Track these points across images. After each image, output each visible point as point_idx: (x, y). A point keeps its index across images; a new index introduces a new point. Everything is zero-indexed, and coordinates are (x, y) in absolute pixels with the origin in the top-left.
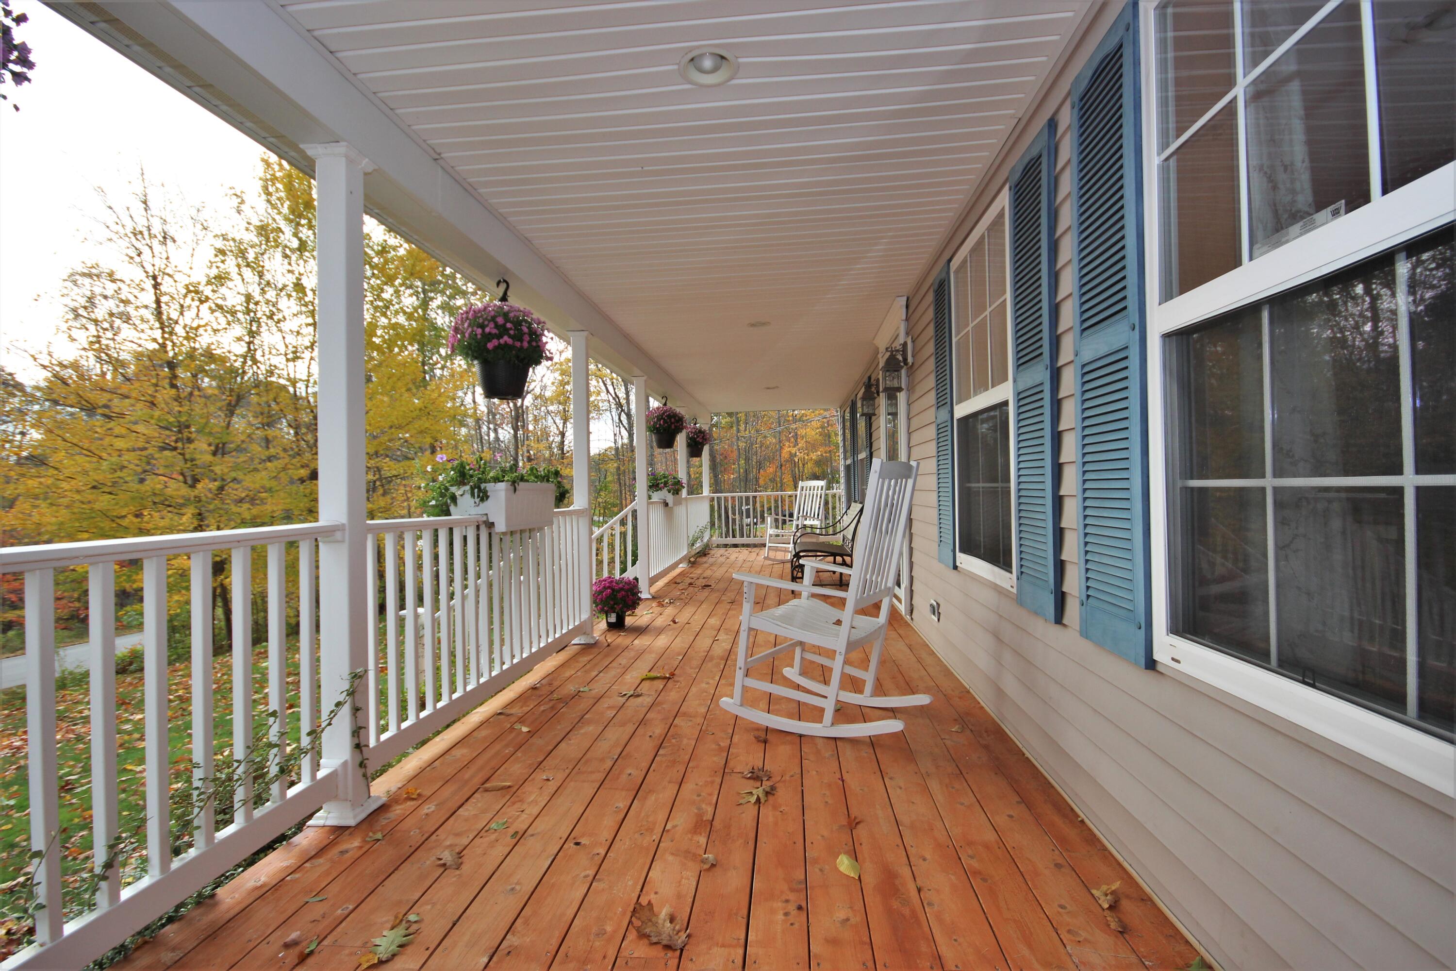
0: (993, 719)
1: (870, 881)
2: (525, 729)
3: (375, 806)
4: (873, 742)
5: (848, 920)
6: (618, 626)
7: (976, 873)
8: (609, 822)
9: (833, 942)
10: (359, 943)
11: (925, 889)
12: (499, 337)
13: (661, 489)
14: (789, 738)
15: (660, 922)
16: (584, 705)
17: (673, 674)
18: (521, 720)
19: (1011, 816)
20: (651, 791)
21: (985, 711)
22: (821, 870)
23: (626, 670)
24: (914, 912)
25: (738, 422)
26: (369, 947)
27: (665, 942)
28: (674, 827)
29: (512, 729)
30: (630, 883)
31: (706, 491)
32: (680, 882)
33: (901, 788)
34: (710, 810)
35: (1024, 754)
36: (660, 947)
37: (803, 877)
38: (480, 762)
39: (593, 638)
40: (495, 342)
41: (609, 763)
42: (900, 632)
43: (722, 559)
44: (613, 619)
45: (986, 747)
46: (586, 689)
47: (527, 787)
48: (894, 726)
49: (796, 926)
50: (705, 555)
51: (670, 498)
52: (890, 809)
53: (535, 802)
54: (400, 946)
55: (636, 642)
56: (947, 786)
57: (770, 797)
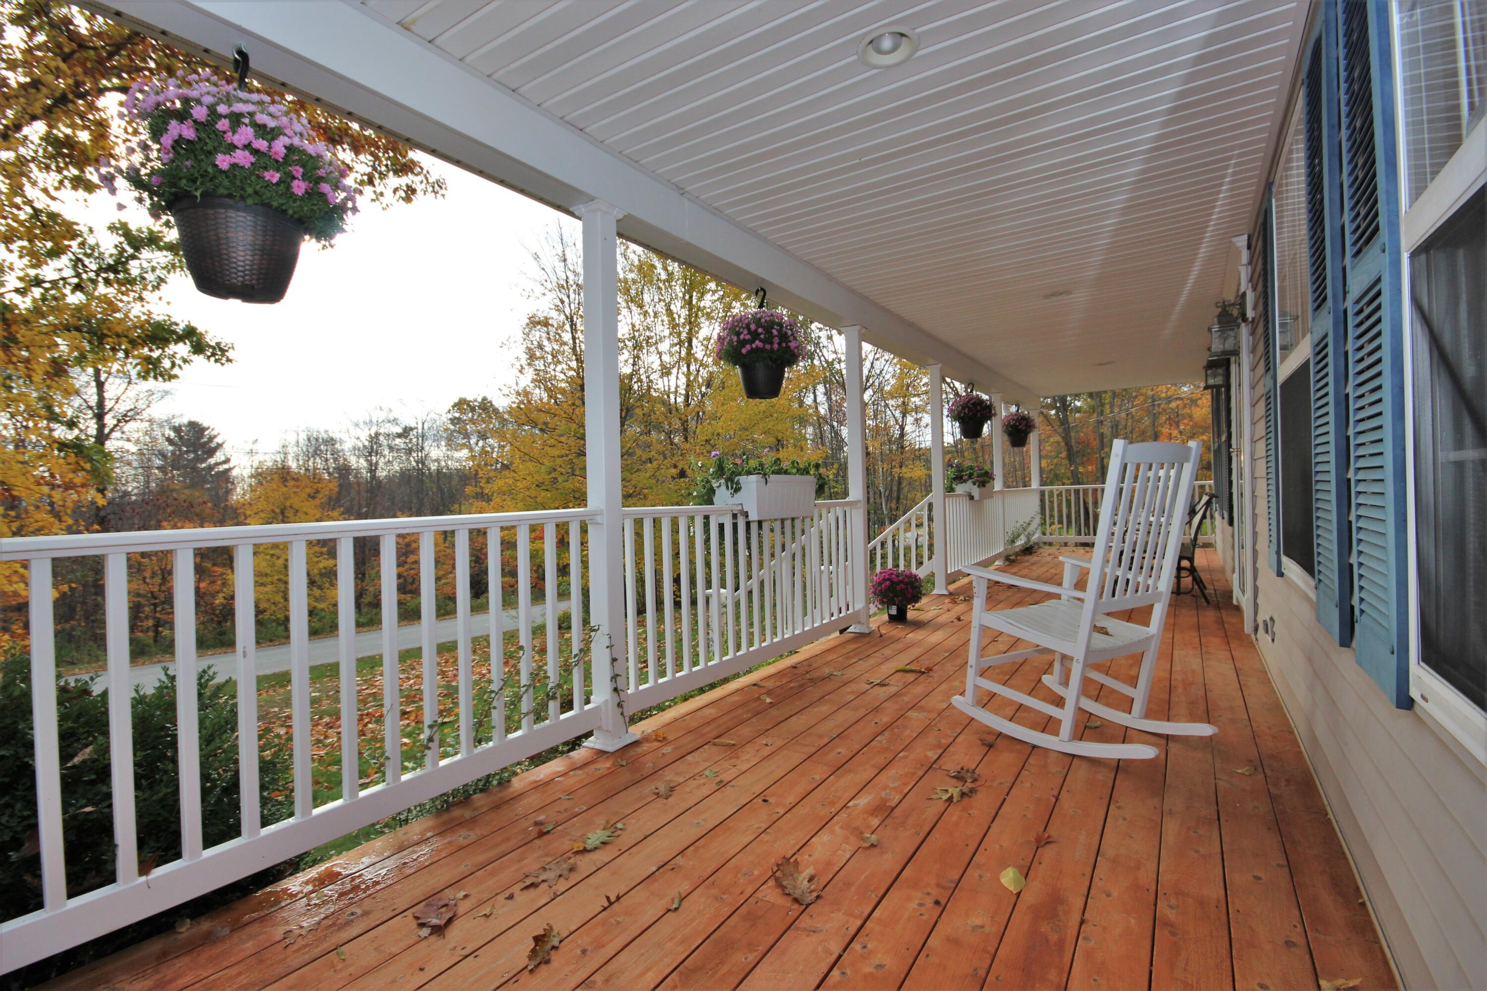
0: (1308, 768)
1: (1028, 898)
2: (768, 700)
3: (629, 741)
4: (1119, 767)
5: (982, 927)
6: (899, 618)
7: (1167, 924)
8: (801, 788)
9: (954, 941)
10: (578, 834)
11: (1090, 924)
12: (752, 341)
13: (965, 481)
14: (1018, 747)
15: (801, 878)
16: (829, 687)
17: (929, 670)
18: (769, 693)
19: (1258, 878)
20: (850, 771)
21: (1303, 757)
22: (980, 876)
23: (887, 659)
24: (1061, 943)
25: (1102, 405)
26: (584, 838)
27: (796, 896)
28: (855, 806)
29: (759, 698)
30: (793, 842)
31: (1035, 484)
32: (835, 852)
33: (1125, 819)
34: (898, 798)
35: (1327, 814)
36: (790, 898)
37: (957, 878)
38: (721, 721)
39: (868, 627)
40: (748, 347)
41: (826, 740)
42: (1236, 654)
43: (1049, 559)
44: (894, 611)
45: (1272, 798)
46: (839, 673)
47: (748, 748)
48: (1144, 752)
49: (924, 917)
50: (1031, 553)
51: (976, 491)
52: (1097, 838)
53: (748, 761)
54: (604, 843)
55: (911, 635)
56: (1188, 828)
57: (966, 799)
